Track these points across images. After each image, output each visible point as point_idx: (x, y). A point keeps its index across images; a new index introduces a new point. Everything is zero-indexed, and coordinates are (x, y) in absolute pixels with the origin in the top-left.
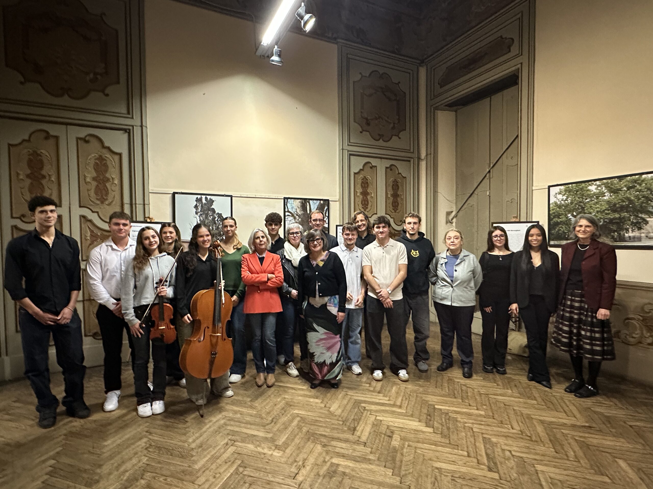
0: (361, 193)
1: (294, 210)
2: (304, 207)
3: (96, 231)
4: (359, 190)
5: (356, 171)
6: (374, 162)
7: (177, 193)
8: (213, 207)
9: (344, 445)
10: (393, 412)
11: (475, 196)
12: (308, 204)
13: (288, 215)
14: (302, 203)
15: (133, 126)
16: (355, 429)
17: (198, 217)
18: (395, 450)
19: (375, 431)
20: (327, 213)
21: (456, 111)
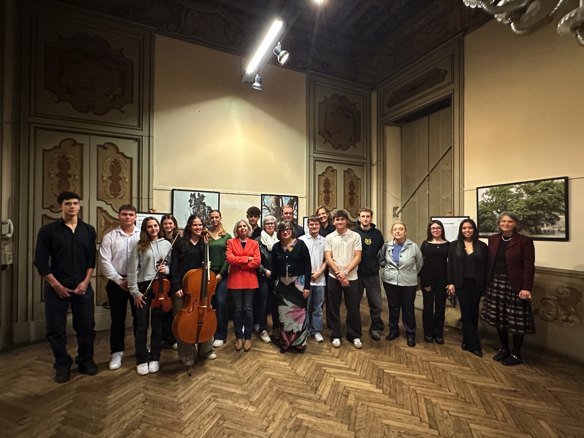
0: (324, 192)
1: (270, 205)
2: (277, 202)
3: (109, 219)
4: (322, 189)
5: (320, 174)
6: (335, 166)
7: (176, 190)
8: (204, 201)
9: (307, 403)
10: (349, 375)
11: (417, 195)
12: (281, 199)
13: (264, 209)
14: (276, 199)
15: (142, 136)
16: (317, 389)
17: (192, 210)
18: (350, 408)
19: (333, 391)
20: (296, 207)
21: (401, 126)
